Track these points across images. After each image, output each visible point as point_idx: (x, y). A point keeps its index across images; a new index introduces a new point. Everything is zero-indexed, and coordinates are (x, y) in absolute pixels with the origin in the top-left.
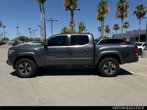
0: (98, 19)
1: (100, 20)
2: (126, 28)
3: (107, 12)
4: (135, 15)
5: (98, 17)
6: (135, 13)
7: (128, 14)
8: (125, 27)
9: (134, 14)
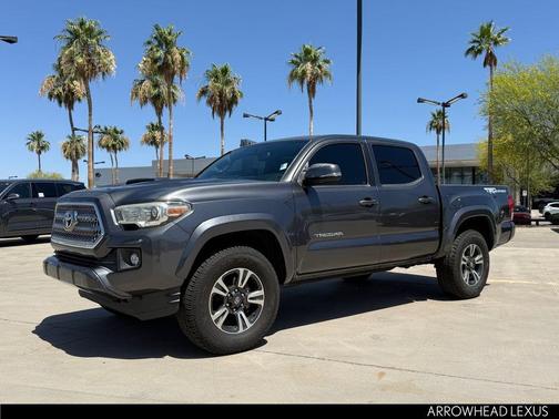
0: (50, 96)
1: (60, 102)
2: (157, 147)
3: (106, 72)
4: (204, 100)
5: (51, 86)
6: (203, 92)
7: (179, 94)
8: (152, 143)
9: (200, 96)
